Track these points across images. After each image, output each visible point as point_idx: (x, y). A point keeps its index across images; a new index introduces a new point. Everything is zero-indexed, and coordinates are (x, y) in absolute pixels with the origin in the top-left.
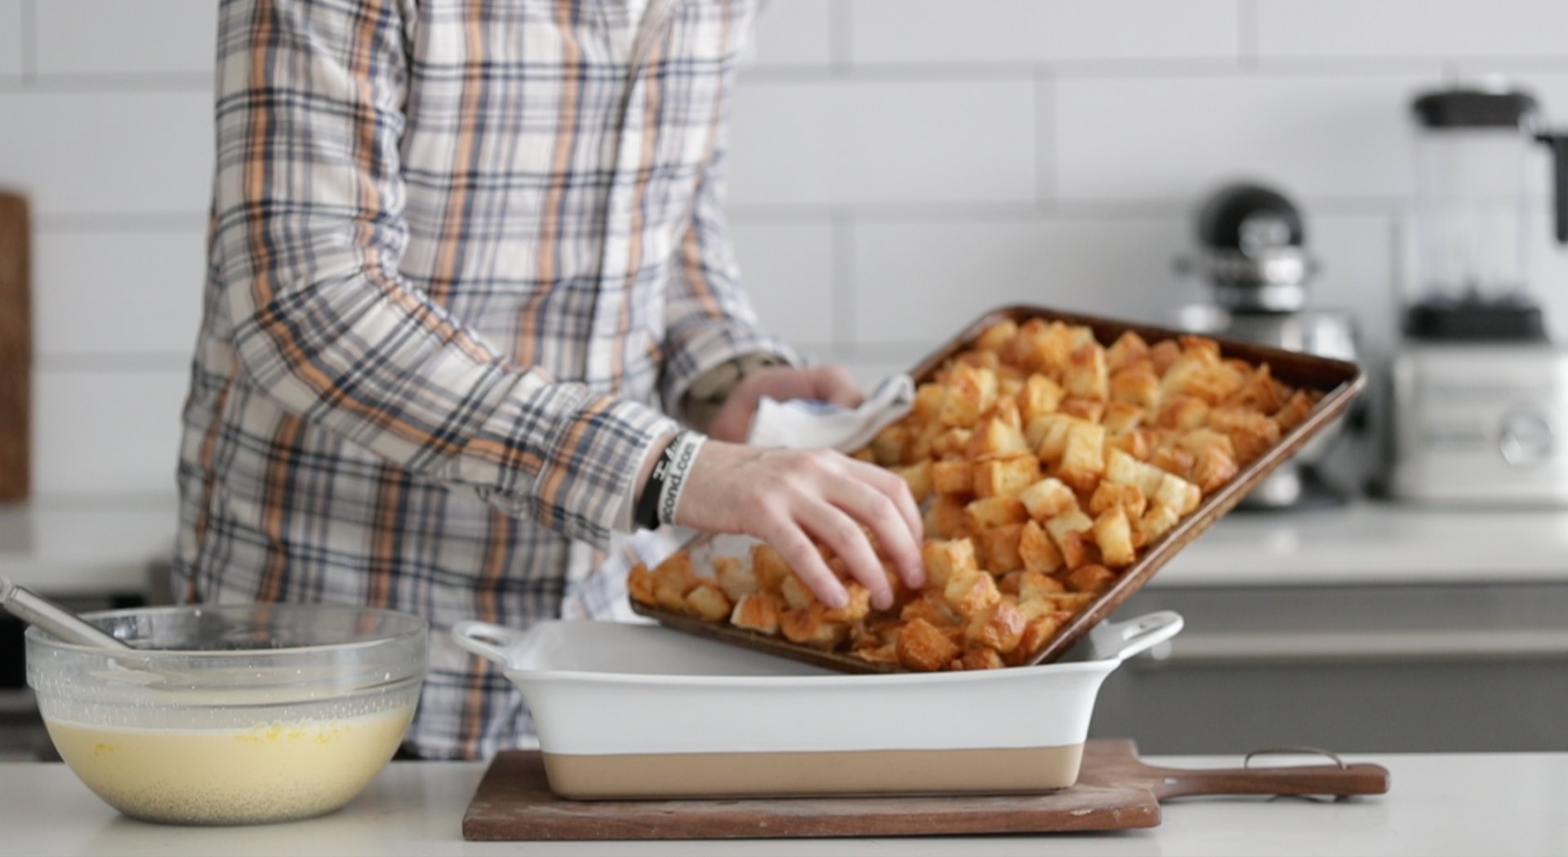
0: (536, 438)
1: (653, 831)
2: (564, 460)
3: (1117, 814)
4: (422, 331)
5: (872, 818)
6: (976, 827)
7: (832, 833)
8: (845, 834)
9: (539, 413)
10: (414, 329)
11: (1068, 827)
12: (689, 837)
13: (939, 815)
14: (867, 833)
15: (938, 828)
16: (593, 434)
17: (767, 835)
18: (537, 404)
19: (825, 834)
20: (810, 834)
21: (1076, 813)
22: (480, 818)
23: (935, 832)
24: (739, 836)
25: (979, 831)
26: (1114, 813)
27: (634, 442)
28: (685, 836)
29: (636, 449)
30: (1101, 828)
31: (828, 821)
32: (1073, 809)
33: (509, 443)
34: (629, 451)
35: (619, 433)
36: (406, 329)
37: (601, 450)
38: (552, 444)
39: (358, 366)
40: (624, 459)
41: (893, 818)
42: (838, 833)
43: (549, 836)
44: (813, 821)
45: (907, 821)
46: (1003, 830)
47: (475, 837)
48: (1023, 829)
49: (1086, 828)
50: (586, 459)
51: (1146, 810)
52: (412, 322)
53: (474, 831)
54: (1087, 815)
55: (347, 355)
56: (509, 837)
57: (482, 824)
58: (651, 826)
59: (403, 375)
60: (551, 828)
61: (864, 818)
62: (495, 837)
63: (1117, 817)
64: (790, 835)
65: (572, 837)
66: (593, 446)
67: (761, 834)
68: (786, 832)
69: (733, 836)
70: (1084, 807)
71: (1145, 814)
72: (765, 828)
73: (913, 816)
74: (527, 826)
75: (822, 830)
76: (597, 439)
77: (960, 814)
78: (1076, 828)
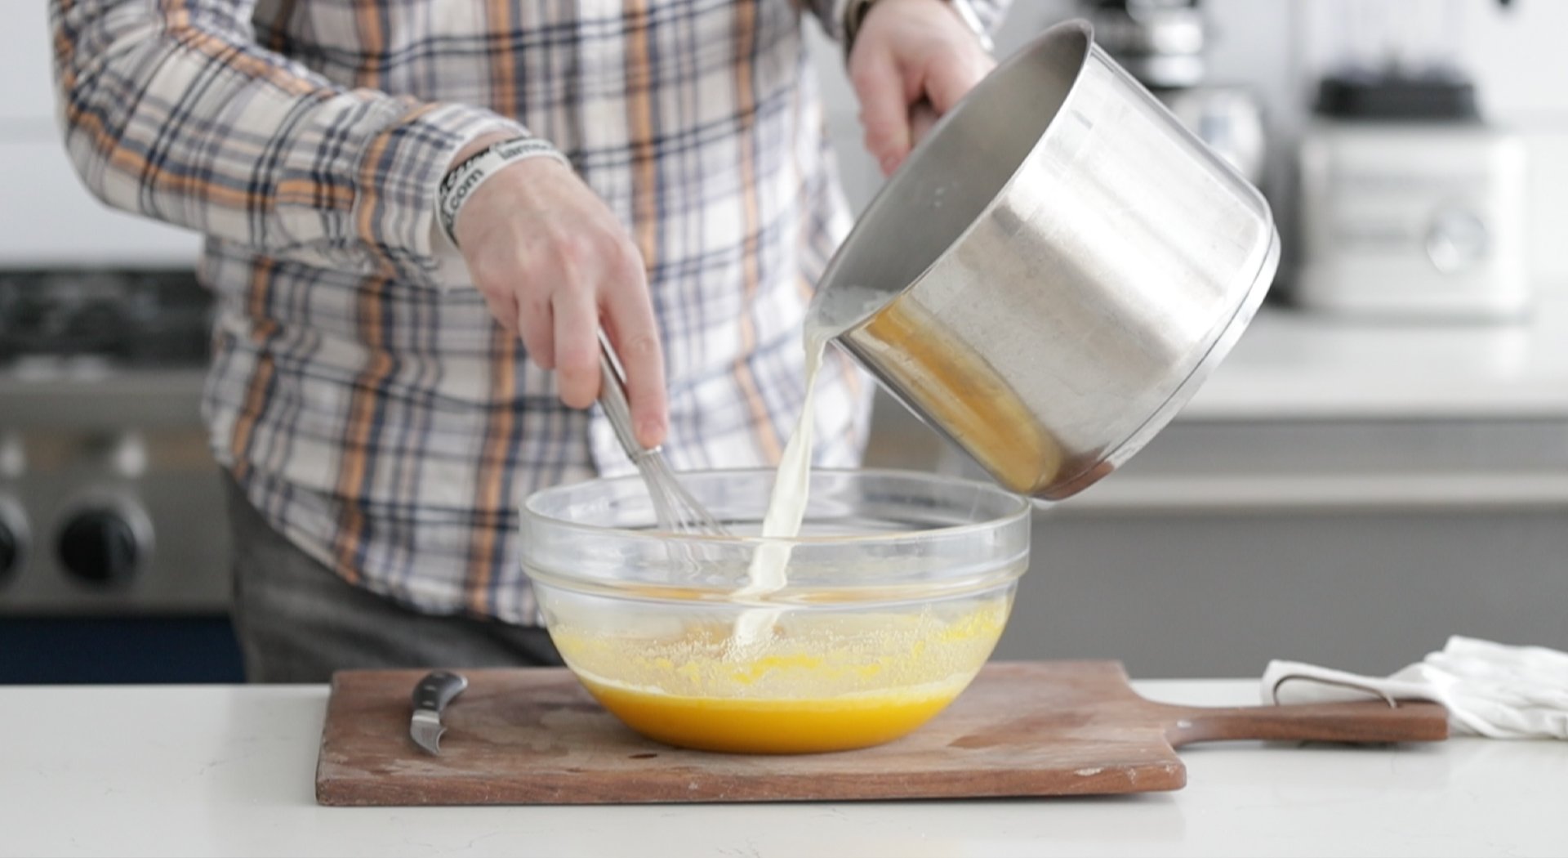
0: (341, 165)
1: (557, 795)
2: (369, 183)
3: (1133, 773)
4: (227, 72)
5: (830, 778)
6: (958, 790)
7: (779, 798)
8: (795, 798)
9: (344, 136)
10: (218, 73)
11: (1071, 790)
12: (601, 801)
13: (914, 774)
14: (822, 798)
15: (912, 791)
16: (396, 145)
17: (697, 800)
18: (341, 127)
19: (771, 799)
20: (752, 799)
21: (1082, 773)
22: (337, 777)
23: (906, 796)
24: (662, 801)
25: (960, 795)
26: (1129, 773)
27: (439, 145)
28: (595, 801)
29: (441, 153)
30: (1112, 791)
31: (775, 781)
32: (1076, 769)
33: (315, 176)
34: (432, 155)
35: (423, 138)
36: (208, 74)
37: (404, 161)
38: (355, 168)
39: (163, 129)
40: (427, 166)
41: (856, 779)
42: (785, 797)
43: (425, 800)
44: (755, 782)
45: (872, 783)
46: (992, 793)
47: (332, 801)
48: (1018, 792)
49: (1095, 792)
50: (390, 175)
51: (1168, 769)
52: (215, 66)
53: (330, 794)
54: (1096, 775)
55: (150, 120)
56: (375, 802)
57: (342, 785)
58: (553, 789)
59: (205, 126)
60: (428, 791)
61: (819, 778)
62: (358, 802)
63: (1132, 778)
64: (727, 799)
65: (455, 802)
66: (396, 159)
67: (691, 799)
68: (722, 796)
69: (656, 800)
70: (1092, 765)
71: (1167, 774)
72: (695, 791)
73: (879, 776)
74: (397, 788)
75: (766, 794)
76: (399, 150)
77: (939, 773)
78: (1081, 791)
